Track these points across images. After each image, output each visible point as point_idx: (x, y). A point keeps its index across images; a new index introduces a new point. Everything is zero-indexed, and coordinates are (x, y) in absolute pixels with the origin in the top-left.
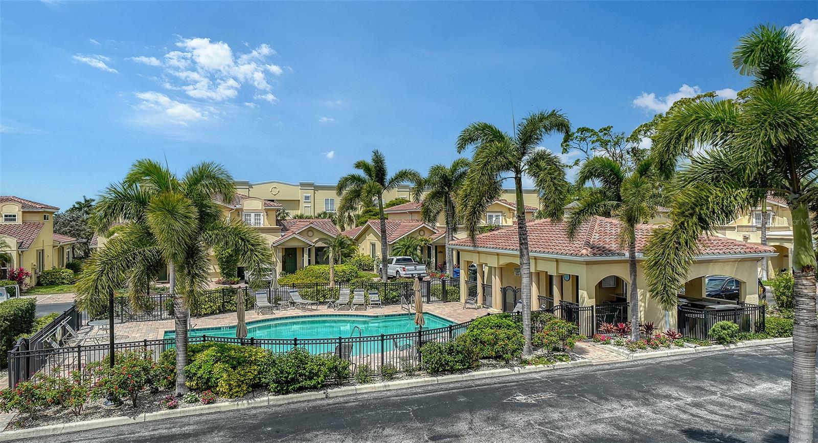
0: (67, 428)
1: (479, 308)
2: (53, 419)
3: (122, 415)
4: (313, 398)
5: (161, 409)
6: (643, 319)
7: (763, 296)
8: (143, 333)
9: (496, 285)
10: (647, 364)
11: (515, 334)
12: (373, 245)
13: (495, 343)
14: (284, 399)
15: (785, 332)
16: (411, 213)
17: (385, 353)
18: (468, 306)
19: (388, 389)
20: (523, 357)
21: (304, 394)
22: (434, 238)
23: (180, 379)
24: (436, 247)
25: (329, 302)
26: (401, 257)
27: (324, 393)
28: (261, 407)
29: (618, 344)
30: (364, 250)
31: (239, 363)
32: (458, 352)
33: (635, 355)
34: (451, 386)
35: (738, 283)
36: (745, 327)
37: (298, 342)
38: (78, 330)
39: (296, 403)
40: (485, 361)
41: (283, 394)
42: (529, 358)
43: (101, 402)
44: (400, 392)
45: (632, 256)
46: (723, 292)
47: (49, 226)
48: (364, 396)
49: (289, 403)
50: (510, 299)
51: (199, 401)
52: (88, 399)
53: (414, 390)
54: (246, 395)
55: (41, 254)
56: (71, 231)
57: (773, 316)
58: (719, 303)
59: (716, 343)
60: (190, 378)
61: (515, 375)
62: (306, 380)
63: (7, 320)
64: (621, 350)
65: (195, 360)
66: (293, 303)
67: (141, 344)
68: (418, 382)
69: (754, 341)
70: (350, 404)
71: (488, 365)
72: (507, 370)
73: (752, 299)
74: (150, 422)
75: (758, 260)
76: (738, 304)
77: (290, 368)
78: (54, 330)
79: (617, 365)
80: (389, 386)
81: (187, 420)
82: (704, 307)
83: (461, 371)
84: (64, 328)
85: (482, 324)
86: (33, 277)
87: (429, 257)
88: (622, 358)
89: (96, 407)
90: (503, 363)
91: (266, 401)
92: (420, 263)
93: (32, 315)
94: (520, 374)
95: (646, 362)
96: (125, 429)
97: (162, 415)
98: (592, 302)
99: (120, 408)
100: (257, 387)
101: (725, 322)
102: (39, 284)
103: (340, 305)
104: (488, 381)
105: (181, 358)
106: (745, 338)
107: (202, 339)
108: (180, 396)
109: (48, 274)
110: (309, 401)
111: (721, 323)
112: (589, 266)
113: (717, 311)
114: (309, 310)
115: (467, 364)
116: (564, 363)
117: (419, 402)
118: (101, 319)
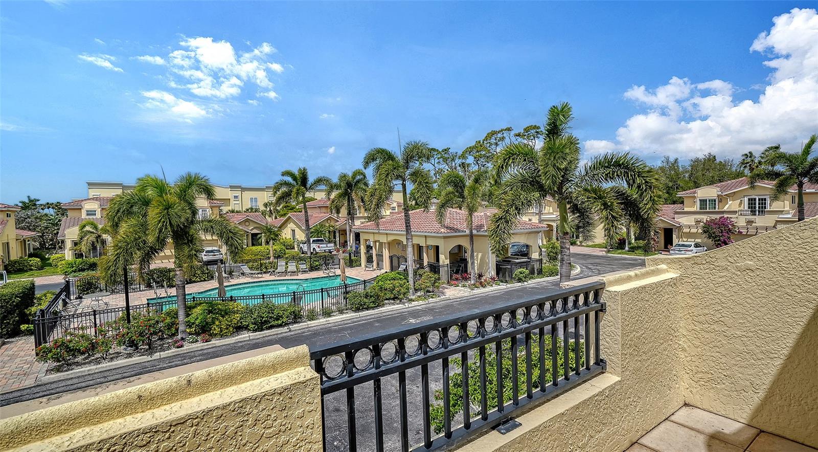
0: (99, 368)
1: (375, 270)
2: (85, 364)
3: (140, 356)
4: (280, 332)
5: (171, 349)
6: (476, 271)
7: (541, 254)
9: (386, 254)
10: (481, 296)
11: (405, 283)
12: (293, 231)
13: (393, 290)
14: (260, 334)
15: (553, 273)
16: (319, 207)
17: (324, 301)
18: (367, 269)
19: (328, 322)
20: (410, 297)
21: (273, 330)
22: (338, 225)
23: (182, 328)
24: (339, 230)
25: (270, 272)
26: (316, 239)
27: (288, 329)
28: (245, 341)
29: (464, 286)
30: (286, 234)
31: (226, 314)
32: (371, 296)
33: (474, 292)
34: (368, 317)
35: (527, 246)
36: (532, 272)
37: (265, 297)
39: (269, 336)
40: (386, 301)
41: (259, 331)
42: (413, 297)
43: (122, 349)
44: (337, 324)
45: (471, 232)
46: (519, 252)
47: (12, 222)
48: (314, 328)
49: (264, 337)
50: (395, 263)
51: (198, 341)
53: (346, 322)
54: (232, 334)
55: (6, 246)
57: (546, 265)
58: (517, 259)
59: (517, 282)
60: (190, 326)
61: (406, 308)
62: (274, 321)
64: (466, 290)
65: (193, 314)
66: (243, 274)
68: (347, 317)
69: (537, 280)
70: (306, 334)
71: (389, 304)
72: (401, 305)
73: (535, 255)
74: (164, 358)
75: (538, 232)
76: (528, 259)
77: (263, 314)
78: (58, 303)
79: (464, 298)
80: (329, 321)
81: (193, 354)
82: (510, 261)
83: (373, 308)
84: (64, 301)
85: (384, 278)
87: (335, 237)
88: (466, 294)
89: (118, 352)
90: (398, 302)
91: (248, 337)
92: (330, 242)
94: (409, 307)
95: (480, 295)
96: (146, 364)
97: (173, 352)
98: (447, 262)
99: (138, 352)
100: (239, 328)
101: (522, 269)
103: (278, 273)
104: (390, 313)
105: (181, 314)
106: (532, 278)
107: (192, 300)
108: (182, 339)
110: (277, 334)
111: (520, 270)
112: (446, 239)
113: (518, 263)
114: (256, 277)
115: (377, 304)
116: (434, 299)
117: (351, 328)
118: (88, 294)
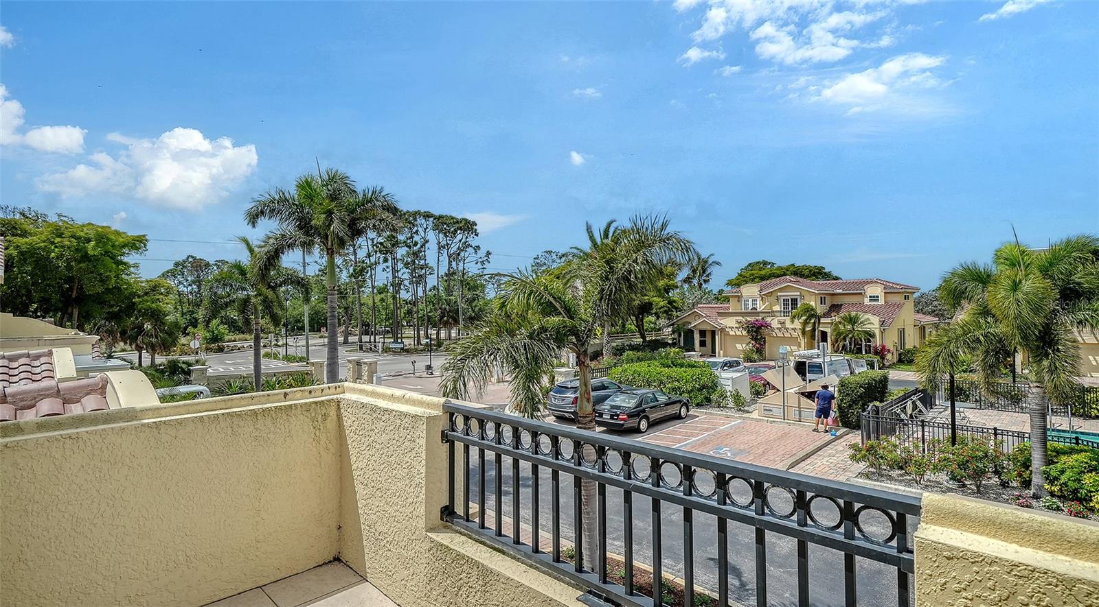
8: (1005, 423)
23: (1037, 480)
38: (931, 408)
43: (943, 477)
47: (909, 305)
51: (1062, 510)
52: (929, 473)
55: (902, 333)
56: (935, 311)
60: (1051, 480)
63: (862, 387)
65: (1058, 462)
67: (990, 431)
78: (905, 403)
84: (914, 403)
86: (895, 353)
93: (885, 387)
99: (963, 491)
102: (900, 361)
105: (1038, 456)
107: (1074, 441)
108: (1036, 497)
109: (909, 351)
